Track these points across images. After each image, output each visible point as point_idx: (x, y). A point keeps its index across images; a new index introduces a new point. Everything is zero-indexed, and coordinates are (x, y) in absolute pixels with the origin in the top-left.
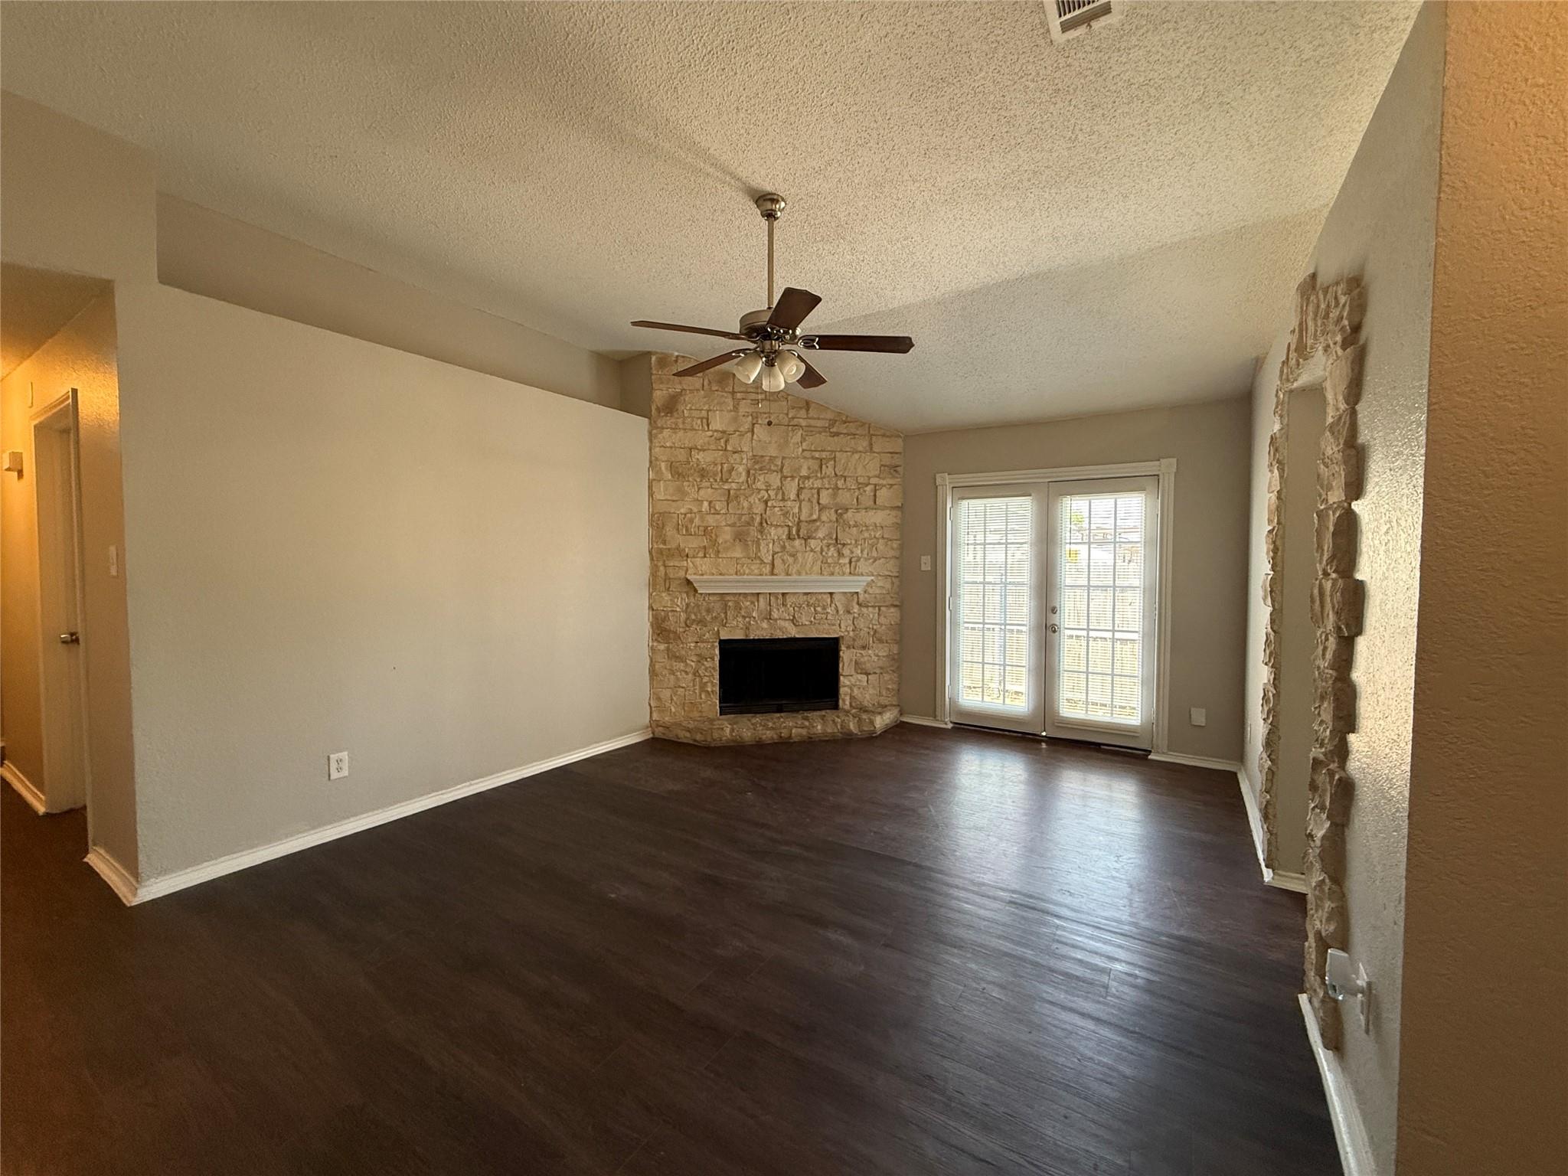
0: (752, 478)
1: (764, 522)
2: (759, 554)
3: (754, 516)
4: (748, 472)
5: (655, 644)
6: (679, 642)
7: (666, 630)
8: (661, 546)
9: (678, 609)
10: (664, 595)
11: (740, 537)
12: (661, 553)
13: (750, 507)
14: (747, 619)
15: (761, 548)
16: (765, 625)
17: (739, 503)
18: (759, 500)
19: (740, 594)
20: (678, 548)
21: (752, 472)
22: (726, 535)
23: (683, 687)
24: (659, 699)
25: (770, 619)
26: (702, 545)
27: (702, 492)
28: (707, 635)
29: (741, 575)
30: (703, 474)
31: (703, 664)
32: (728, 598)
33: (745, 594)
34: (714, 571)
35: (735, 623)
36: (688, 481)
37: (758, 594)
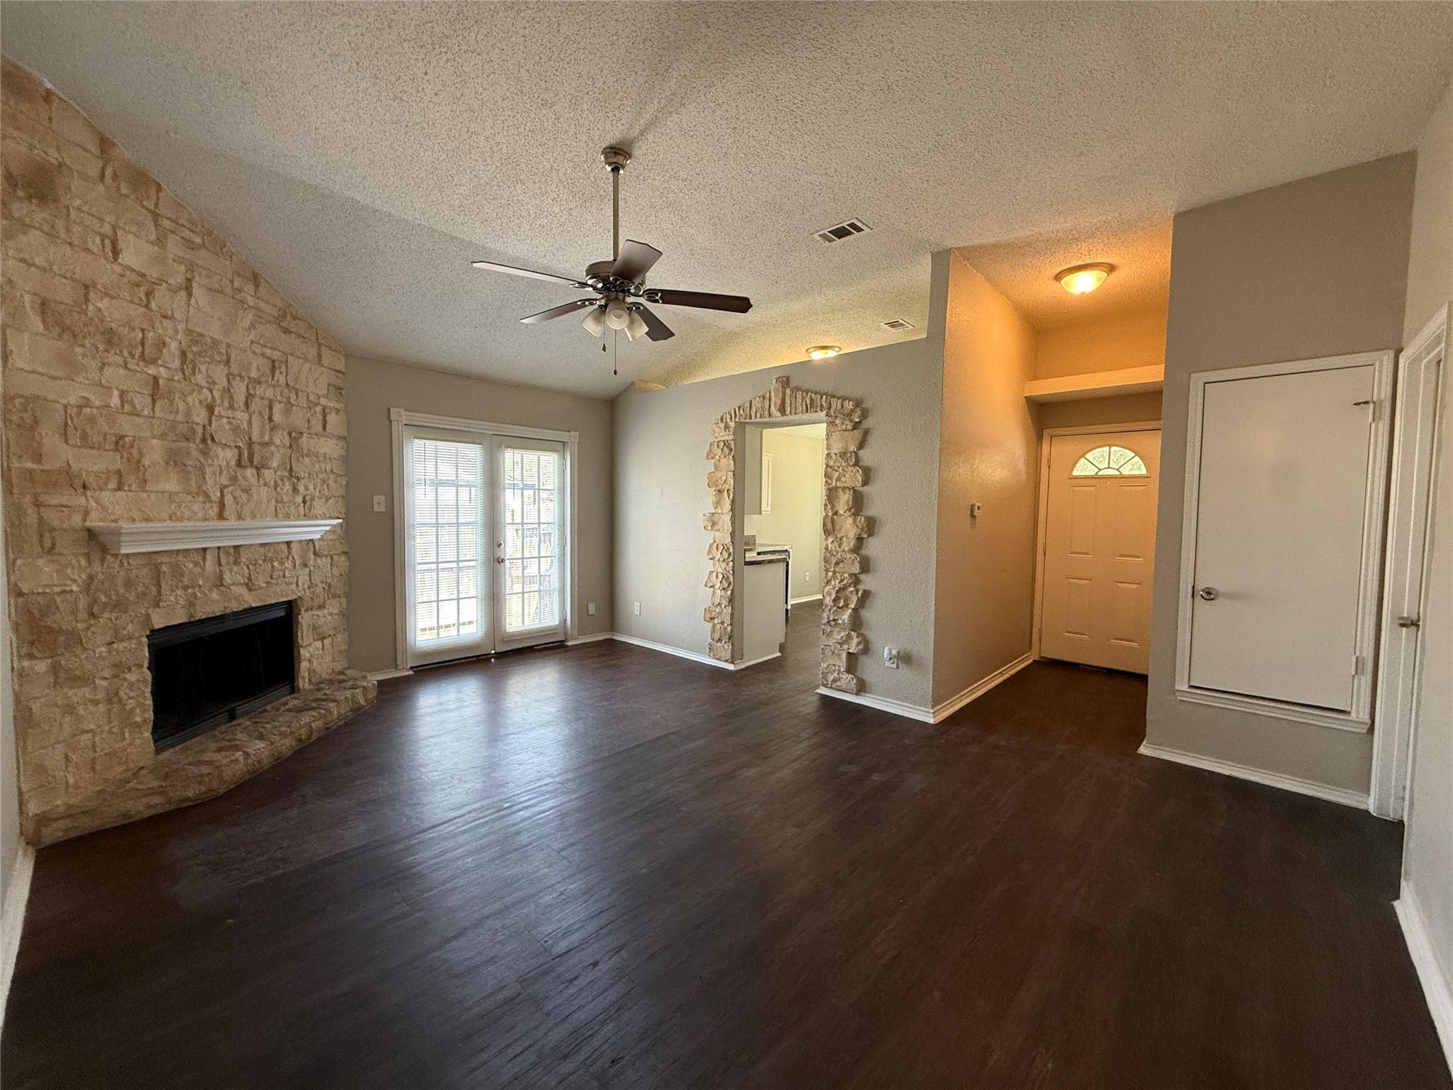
0: (190, 366)
1: (208, 437)
2: (205, 488)
3: (195, 427)
4: (184, 354)
5: (26, 663)
6: (79, 650)
7: (50, 630)
8: (29, 465)
9: (75, 588)
10: (41, 562)
11: (174, 459)
12: (32, 480)
13: (188, 413)
14: (190, 591)
15: (207, 478)
16: (215, 595)
17: (172, 402)
18: (201, 402)
19: (178, 551)
20: (67, 471)
21: (190, 356)
22: (154, 453)
23: (87, 732)
24: (41, 769)
25: (222, 585)
26: (114, 467)
27: (108, 371)
28: (130, 627)
29: (177, 520)
30: (110, 338)
31: (125, 679)
32: (160, 559)
33: (187, 550)
34: (135, 514)
35: (173, 599)
36: (83, 346)
37: (205, 550)
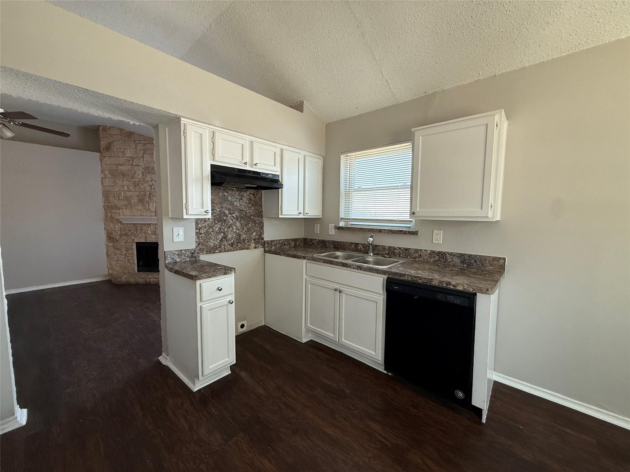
0: (145, 176)
1: (151, 194)
2: (149, 208)
3: (146, 192)
4: (143, 174)
5: (108, 243)
6: (118, 243)
7: (112, 238)
8: (108, 204)
9: (116, 230)
10: (111, 224)
11: (141, 201)
12: (108, 207)
13: (145, 188)
14: (146, 234)
15: (150, 205)
16: (153, 236)
17: (139, 186)
18: (148, 185)
19: (142, 224)
20: (115, 205)
21: (144, 174)
22: (135, 200)
23: (121, 261)
24: (111, 265)
25: (155, 234)
26: (125, 204)
27: (124, 182)
28: (129, 240)
29: (142, 216)
30: (123, 175)
31: (129, 252)
32: (137, 225)
33: (145, 224)
34: (131, 214)
35: (141, 235)
36: (118, 178)
37: (150, 224)
